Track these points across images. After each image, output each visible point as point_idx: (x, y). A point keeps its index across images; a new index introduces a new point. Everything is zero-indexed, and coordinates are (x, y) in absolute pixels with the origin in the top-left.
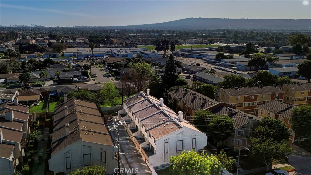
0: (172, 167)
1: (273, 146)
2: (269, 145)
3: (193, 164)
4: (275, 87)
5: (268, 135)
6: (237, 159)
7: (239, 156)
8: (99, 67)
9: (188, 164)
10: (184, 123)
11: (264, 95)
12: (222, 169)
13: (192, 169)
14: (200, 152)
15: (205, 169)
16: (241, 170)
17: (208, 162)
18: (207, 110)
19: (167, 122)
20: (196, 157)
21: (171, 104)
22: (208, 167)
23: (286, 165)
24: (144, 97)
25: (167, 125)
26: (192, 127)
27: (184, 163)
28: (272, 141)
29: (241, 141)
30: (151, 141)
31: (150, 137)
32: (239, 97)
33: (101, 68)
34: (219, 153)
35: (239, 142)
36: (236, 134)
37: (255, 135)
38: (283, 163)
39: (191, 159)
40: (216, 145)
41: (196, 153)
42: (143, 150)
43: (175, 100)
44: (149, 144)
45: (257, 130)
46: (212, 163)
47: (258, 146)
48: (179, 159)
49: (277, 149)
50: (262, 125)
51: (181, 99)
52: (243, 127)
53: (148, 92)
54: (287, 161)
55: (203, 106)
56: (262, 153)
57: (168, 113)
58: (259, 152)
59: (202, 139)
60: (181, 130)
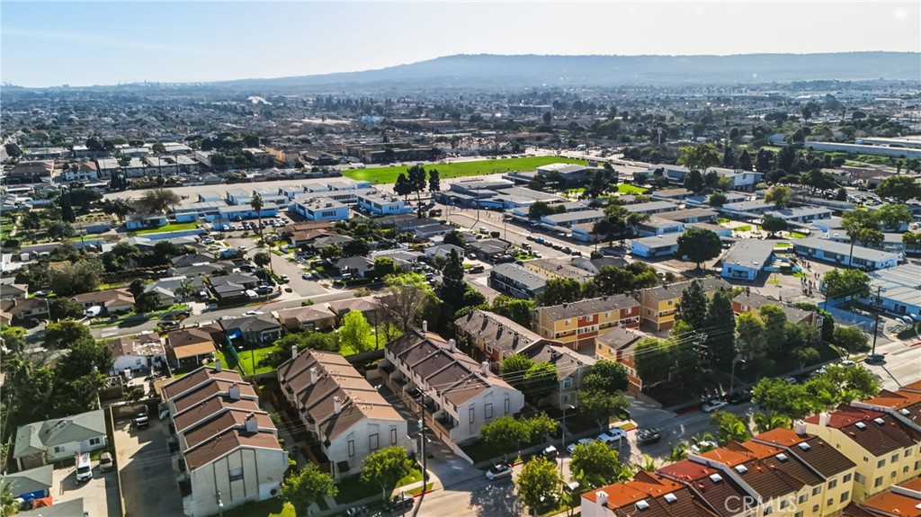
0: (484, 439)
1: (604, 401)
2: (599, 398)
3: (510, 432)
4: (627, 295)
5: (600, 386)
6: (561, 421)
7: (563, 418)
8: (280, 250)
9: (504, 433)
10: (492, 380)
11: (609, 313)
12: (544, 436)
13: (509, 437)
14: (517, 416)
15: (525, 436)
16: (569, 434)
17: (526, 427)
18: (521, 353)
19: (467, 379)
20: (513, 424)
21: (464, 342)
22: (528, 434)
23: (627, 422)
24: (422, 338)
25: (469, 383)
26: (502, 383)
27: (499, 432)
28: (604, 393)
29: (569, 396)
30: (449, 408)
31: (447, 402)
32: (569, 320)
33: (287, 253)
34: (540, 415)
35: (566, 397)
36: (562, 386)
37: (584, 387)
38: (623, 420)
39: (507, 426)
40: (536, 405)
41: (511, 419)
42: (437, 423)
43: (470, 335)
44: (445, 413)
45: (588, 379)
46: (531, 429)
47: (586, 401)
48: (492, 428)
49: (609, 403)
50: (594, 372)
51: (479, 332)
52: (570, 376)
53: (425, 327)
54: (628, 418)
55: (514, 346)
56: (591, 411)
57: (467, 366)
58: (587, 408)
59: (518, 398)
60: (489, 390)
